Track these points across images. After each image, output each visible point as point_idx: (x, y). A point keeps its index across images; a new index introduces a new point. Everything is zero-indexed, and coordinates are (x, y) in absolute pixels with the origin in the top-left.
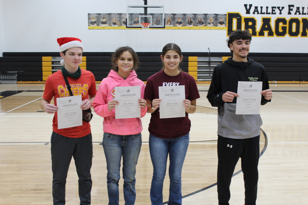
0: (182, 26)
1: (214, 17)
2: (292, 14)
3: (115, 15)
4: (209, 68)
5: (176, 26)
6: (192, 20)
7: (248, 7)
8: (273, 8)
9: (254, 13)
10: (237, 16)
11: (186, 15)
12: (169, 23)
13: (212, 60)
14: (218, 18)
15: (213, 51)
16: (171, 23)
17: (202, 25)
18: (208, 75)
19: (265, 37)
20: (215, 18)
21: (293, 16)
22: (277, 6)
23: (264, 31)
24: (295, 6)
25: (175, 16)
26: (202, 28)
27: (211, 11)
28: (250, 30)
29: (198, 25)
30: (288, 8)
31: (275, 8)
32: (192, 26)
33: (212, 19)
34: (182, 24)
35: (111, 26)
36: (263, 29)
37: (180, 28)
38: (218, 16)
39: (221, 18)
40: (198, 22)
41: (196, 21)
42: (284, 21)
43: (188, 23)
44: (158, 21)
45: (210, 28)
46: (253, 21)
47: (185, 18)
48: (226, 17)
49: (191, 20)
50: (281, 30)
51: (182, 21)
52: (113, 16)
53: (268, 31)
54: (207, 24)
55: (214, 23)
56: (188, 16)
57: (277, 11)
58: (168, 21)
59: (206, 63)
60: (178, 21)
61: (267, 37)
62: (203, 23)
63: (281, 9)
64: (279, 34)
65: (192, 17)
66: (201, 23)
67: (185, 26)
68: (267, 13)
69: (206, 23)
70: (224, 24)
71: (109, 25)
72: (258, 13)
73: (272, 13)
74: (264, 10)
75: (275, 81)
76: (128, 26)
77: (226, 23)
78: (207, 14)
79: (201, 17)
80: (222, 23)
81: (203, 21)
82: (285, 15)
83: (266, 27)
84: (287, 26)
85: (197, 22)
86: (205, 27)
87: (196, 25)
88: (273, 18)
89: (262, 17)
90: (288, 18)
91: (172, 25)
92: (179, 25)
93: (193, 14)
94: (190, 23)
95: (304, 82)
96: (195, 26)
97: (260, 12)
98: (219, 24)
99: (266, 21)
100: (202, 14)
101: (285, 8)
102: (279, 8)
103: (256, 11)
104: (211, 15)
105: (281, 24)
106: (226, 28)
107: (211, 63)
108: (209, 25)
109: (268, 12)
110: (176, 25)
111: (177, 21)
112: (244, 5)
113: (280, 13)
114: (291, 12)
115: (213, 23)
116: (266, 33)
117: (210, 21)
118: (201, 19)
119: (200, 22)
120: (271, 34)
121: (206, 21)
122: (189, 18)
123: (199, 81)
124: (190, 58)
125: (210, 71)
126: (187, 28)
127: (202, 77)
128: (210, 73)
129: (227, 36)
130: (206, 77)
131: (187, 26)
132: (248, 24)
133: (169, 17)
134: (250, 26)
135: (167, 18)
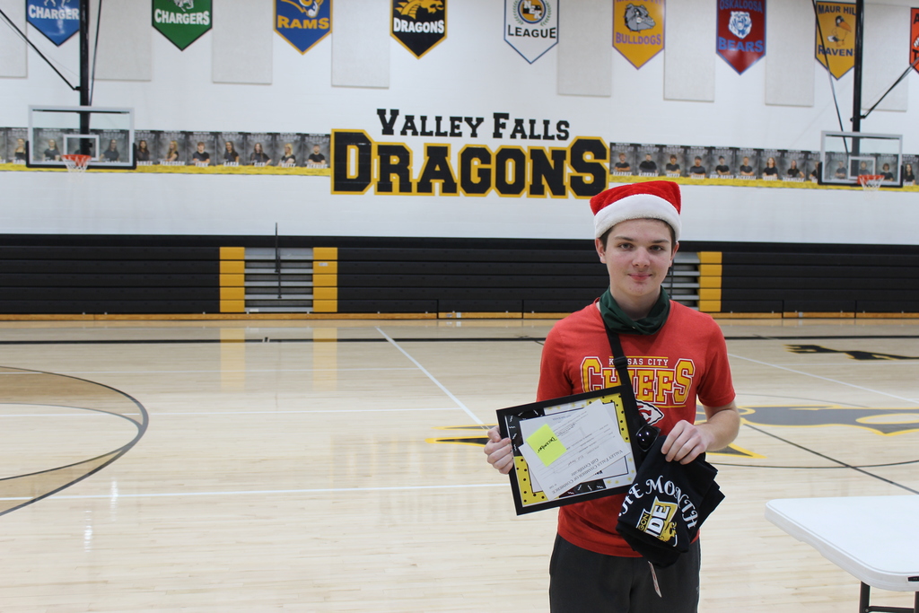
0: (209, 165)
1: (296, 142)
2: (503, 136)
3: (21, 133)
4: (277, 278)
5: (194, 164)
6: (237, 149)
7: (388, 117)
8: (453, 119)
9: (404, 133)
10: (359, 139)
11: (219, 136)
12: (175, 156)
13: (283, 258)
14: (309, 145)
15: (285, 231)
16: (180, 157)
17: (264, 163)
18: (276, 297)
19: (434, 195)
20: (298, 144)
21: (507, 142)
22: (464, 115)
23: (431, 181)
24: (510, 117)
25: (191, 138)
26: (263, 171)
27: (288, 125)
28: (395, 178)
29: (252, 162)
30: (492, 121)
31: (460, 119)
32: (236, 165)
33: (290, 146)
34: (208, 160)
35: (10, 161)
36: (429, 174)
38: (307, 138)
39: (316, 145)
40: (254, 155)
41: (247, 153)
42: (483, 154)
43: (226, 158)
44: (143, 151)
45: (285, 172)
46: (403, 152)
47: (218, 144)
48: (330, 141)
49: (233, 150)
50: (475, 179)
52: (17, 135)
53: (443, 181)
54: (278, 162)
55: (297, 158)
56: (227, 139)
57: (465, 128)
58: (171, 150)
59: (273, 265)
60: (198, 152)
61: (440, 195)
62: (266, 158)
63: (474, 122)
64: (471, 188)
65: (238, 140)
66: (262, 157)
67: (219, 164)
68: (439, 133)
69: (274, 158)
70: (323, 162)
71: (4, 161)
72: (415, 133)
73: (453, 134)
74: (431, 126)
75: (456, 311)
76: (32, 162)
77: (329, 159)
78: (278, 134)
80: (317, 158)
81: (265, 151)
82: (485, 139)
83: (437, 168)
84: (493, 166)
85: (252, 155)
86: (272, 167)
87: (249, 162)
88: (456, 147)
89: (425, 144)
90: (494, 146)
91: (182, 160)
92: (200, 162)
93: (240, 133)
94: (232, 156)
95: (533, 314)
96: (244, 165)
97: (419, 129)
98: (311, 161)
99: (437, 155)
100: (265, 134)
101: (485, 120)
102: (469, 120)
103: (409, 128)
104: (289, 137)
105: (476, 163)
106: (331, 171)
107: (283, 265)
108: (282, 164)
109: (442, 131)
110: (192, 162)
111: (196, 150)
112: (376, 112)
113: (474, 135)
114: (501, 130)
115: (293, 157)
116: (437, 185)
117: (286, 153)
118: (261, 146)
119: (259, 154)
120: (449, 188)
121: (275, 153)
122: (229, 144)
123: (251, 313)
124: (225, 252)
125: (280, 287)
126: (223, 170)
127: (258, 303)
128: (280, 291)
129: (332, 193)
130: (268, 303)
131: (223, 164)
132: (389, 160)
133: (173, 141)
134: (394, 166)
135: (169, 143)
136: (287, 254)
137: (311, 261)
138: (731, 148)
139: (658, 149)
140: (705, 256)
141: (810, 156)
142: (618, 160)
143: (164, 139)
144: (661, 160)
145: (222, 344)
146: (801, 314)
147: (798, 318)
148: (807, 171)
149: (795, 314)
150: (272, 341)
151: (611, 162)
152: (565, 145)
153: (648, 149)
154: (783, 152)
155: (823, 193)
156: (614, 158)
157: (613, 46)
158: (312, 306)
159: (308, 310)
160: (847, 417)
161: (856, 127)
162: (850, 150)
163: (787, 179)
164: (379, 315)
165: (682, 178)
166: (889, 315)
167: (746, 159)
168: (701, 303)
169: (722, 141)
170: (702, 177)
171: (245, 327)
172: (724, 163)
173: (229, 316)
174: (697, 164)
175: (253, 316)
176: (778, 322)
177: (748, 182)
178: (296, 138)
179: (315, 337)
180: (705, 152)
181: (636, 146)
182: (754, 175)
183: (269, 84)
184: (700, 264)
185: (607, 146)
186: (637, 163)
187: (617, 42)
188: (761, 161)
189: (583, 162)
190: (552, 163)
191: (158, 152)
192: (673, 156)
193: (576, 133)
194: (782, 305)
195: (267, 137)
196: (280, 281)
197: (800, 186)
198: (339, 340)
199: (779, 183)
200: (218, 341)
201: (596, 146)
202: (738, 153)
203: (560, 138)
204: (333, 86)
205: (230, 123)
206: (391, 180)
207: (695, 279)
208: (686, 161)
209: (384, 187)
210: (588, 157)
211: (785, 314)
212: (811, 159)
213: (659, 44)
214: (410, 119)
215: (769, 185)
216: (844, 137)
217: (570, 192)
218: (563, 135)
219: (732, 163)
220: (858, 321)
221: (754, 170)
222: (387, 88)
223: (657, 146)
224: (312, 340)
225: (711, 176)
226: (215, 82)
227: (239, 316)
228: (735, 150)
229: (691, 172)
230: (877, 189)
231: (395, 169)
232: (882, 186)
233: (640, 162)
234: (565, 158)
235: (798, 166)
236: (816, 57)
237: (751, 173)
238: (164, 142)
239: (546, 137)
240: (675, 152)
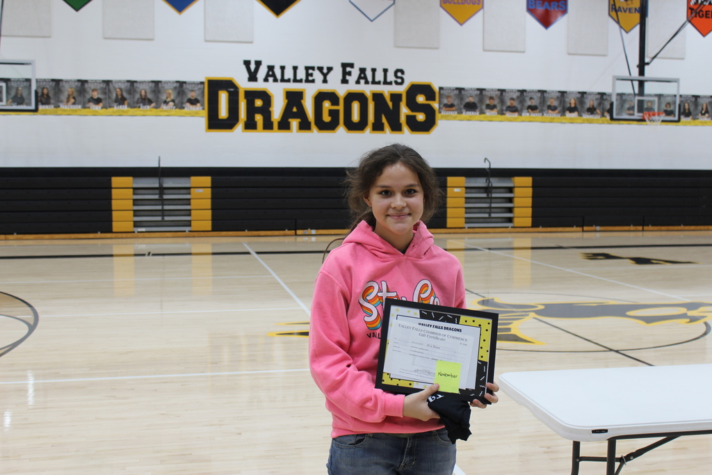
0: (102, 108)
1: (175, 88)
2: (350, 82)
4: (160, 202)
5: (89, 108)
6: (125, 95)
7: (253, 67)
8: (307, 68)
9: (266, 80)
10: (229, 85)
11: (110, 84)
12: (72, 100)
13: (165, 185)
14: (186, 91)
15: (167, 163)
16: (77, 102)
17: (148, 107)
18: (159, 218)
19: (292, 132)
20: (177, 90)
21: (352, 87)
22: (316, 65)
23: (290, 120)
24: (355, 66)
25: (86, 85)
26: (148, 113)
27: (169, 73)
28: (259, 118)
29: (138, 105)
30: (340, 69)
31: (313, 68)
32: (125, 108)
33: (170, 91)
34: (101, 104)
36: (287, 114)
37: (97, 112)
38: (184, 85)
39: (192, 91)
40: (140, 100)
41: (134, 98)
42: (332, 97)
43: (116, 102)
44: (45, 96)
45: (166, 113)
46: (265, 97)
47: (109, 91)
48: (204, 88)
49: (122, 95)
51: (101, 96)
53: (299, 120)
54: (161, 105)
55: (176, 102)
56: (116, 86)
57: (317, 76)
58: (69, 95)
59: (157, 191)
60: (92, 98)
61: (297, 132)
62: (150, 102)
63: (325, 71)
64: (322, 126)
65: (127, 87)
66: (147, 101)
67: (110, 107)
68: (295, 80)
70: (199, 105)
72: (275, 80)
73: (307, 81)
74: (289, 74)
75: (311, 229)
78: (160, 82)
79: (147, 87)
80: (193, 102)
81: (150, 96)
82: (334, 84)
83: (295, 110)
84: (341, 108)
85: (138, 99)
87: (136, 105)
88: (310, 92)
89: (284, 89)
90: (342, 91)
91: (79, 104)
92: (94, 106)
93: (128, 81)
94: (121, 101)
96: (131, 107)
97: (279, 77)
98: (188, 104)
99: (294, 98)
100: (149, 82)
101: (334, 69)
102: (320, 69)
103: (271, 76)
104: (169, 84)
105: (327, 105)
106: (205, 113)
107: (166, 191)
108: (164, 107)
109: (298, 78)
110: (88, 105)
111: (91, 96)
112: (242, 62)
113: (325, 81)
114: (348, 77)
115: (173, 101)
116: (294, 123)
117: (167, 98)
118: (146, 92)
119: (144, 99)
120: (305, 126)
121: (158, 98)
122: (118, 90)
123: (138, 232)
124: (116, 181)
125: (163, 210)
126: (114, 112)
127: (145, 224)
128: (163, 213)
129: (206, 131)
130: (154, 224)
131: (113, 107)
132: (254, 103)
133: (71, 88)
134: (258, 108)
135: (67, 90)
136: (169, 183)
137: (189, 188)
138: (539, 91)
139: (478, 92)
140: (518, 180)
141: (605, 97)
142: (445, 101)
143: (63, 86)
144: (481, 101)
145: (115, 258)
146: (598, 228)
147: (596, 231)
148: (603, 109)
149: (593, 228)
150: (154, 255)
151: (440, 103)
152: (402, 89)
153: (471, 92)
154: (583, 94)
155: (615, 127)
156: (442, 100)
157: (441, 6)
158: (190, 226)
159: (187, 229)
160: (619, 311)
161: (642, 72)
162: (637, 91)
163: (586, 116)
164: (246, 232)
165: (499, 116)
166: (671, 228)
167: (552, 100)
168: (516, 220)
169: (532, 85)
170: (516, 115)
171: (134, 244)
172: (534, 103)
173: (120, 235)
174: (512, 104)
175: (140, 235)
176: (579, 235)
177: (553, 119)
178: (175, 85)
179: (193, 251)
180: (518, 94)
181: (460, 90)
182: (559, 112)
183: (152, 40)
184: (514, 187)
185: (436, 89)
186: (461, 104)
187: (444, 3)
188: (564, 102)
189: (417, 103)
190: (390, 104)
191: (58, 98)
192: (491, 98)
193: (410, 79)
194: (582, 220)
195: (151, 84)
196: (163, 205)
197: (597, 122)
198: (214, 254)
199: (580, 120)
200: (112, 256)
201: (427, 90)
202: (545, 95)
203: (397, 83)
204: (206, 41)
205: (119, 73)
206: (256, 120)
207: (510, 200)
208: (502, 101)
209: (250, 125)
210: (421, 99)
211: (585, 228)
212: (606, 99)
213: (478, 4)
214: (271, 68)
215: (571, 121)
216: (632, 80)
217: (406, 129)
218: (399, 81)
219: (540, 103)
220: (645, 233)
221: (559, 109)
222: (252, 42)
223: (478, 89)
224: (190, 254)
225: (523, 114)
226: (106, 38)
227: (129, 235)
228: (543, 92)
229: (506, 110)
230: (659, 123)
231: (259, 110)
232: (663, 121)
233: (464, 103)
234: (401, 100)
235: (595, 105)
236: (609, 15)
237: (557, 111)
238: (63, 89)
239: (386, 82)
240: (493, 94)
